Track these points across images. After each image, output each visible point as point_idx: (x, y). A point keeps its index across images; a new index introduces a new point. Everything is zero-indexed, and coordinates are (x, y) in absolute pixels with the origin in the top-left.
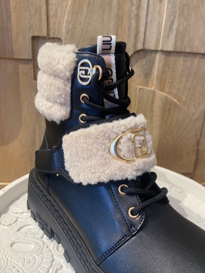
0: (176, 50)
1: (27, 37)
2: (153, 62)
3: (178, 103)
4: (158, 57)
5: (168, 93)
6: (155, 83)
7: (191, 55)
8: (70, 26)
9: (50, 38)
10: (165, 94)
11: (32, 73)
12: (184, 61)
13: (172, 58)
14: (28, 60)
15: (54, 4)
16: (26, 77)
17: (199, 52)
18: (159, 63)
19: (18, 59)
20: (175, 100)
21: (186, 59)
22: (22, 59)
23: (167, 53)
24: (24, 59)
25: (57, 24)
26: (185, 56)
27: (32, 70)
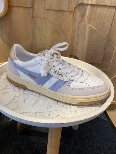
0: (97, 4)
2: (86, 10)
3: (96, 30)
4: (89, 7)
5: (92, 25)
6: (86, 20)
7: (104, 6)
10: (91, 26)
11: (32, 14)
12: (100, 9)
13: (95, 8)
14: (30, 8)
17: (107, 5)
18: (89, 11)
19: (25, 7)
20: (95, 29)
21: (101, 8)
23: (93, 5)
24: (28, 7)
26: (101, 7)
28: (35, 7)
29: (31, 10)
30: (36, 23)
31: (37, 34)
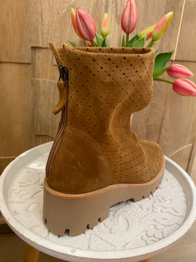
1: (28, 48)
8: (59, 40)
9: (44, 48)
11: (31, 73)
14: (29, 64)
15: (47, 25)
16: (26, 76)
19: (21, 63)
22: (24, 63)
24: (26, 63)
25: (49, 39)
27: (31, 71)
28: (37, 62)
29: (30, 67)
30: (40, 86)
31: (42, 103)
